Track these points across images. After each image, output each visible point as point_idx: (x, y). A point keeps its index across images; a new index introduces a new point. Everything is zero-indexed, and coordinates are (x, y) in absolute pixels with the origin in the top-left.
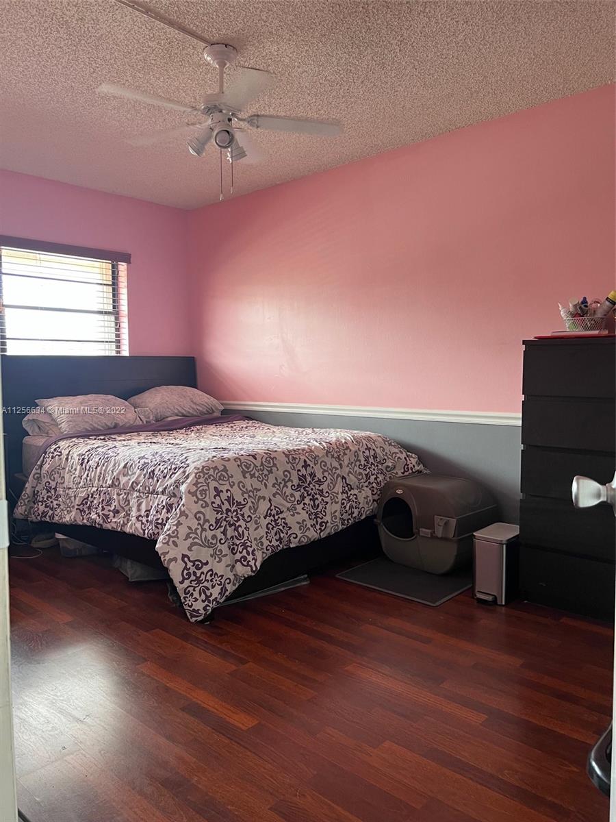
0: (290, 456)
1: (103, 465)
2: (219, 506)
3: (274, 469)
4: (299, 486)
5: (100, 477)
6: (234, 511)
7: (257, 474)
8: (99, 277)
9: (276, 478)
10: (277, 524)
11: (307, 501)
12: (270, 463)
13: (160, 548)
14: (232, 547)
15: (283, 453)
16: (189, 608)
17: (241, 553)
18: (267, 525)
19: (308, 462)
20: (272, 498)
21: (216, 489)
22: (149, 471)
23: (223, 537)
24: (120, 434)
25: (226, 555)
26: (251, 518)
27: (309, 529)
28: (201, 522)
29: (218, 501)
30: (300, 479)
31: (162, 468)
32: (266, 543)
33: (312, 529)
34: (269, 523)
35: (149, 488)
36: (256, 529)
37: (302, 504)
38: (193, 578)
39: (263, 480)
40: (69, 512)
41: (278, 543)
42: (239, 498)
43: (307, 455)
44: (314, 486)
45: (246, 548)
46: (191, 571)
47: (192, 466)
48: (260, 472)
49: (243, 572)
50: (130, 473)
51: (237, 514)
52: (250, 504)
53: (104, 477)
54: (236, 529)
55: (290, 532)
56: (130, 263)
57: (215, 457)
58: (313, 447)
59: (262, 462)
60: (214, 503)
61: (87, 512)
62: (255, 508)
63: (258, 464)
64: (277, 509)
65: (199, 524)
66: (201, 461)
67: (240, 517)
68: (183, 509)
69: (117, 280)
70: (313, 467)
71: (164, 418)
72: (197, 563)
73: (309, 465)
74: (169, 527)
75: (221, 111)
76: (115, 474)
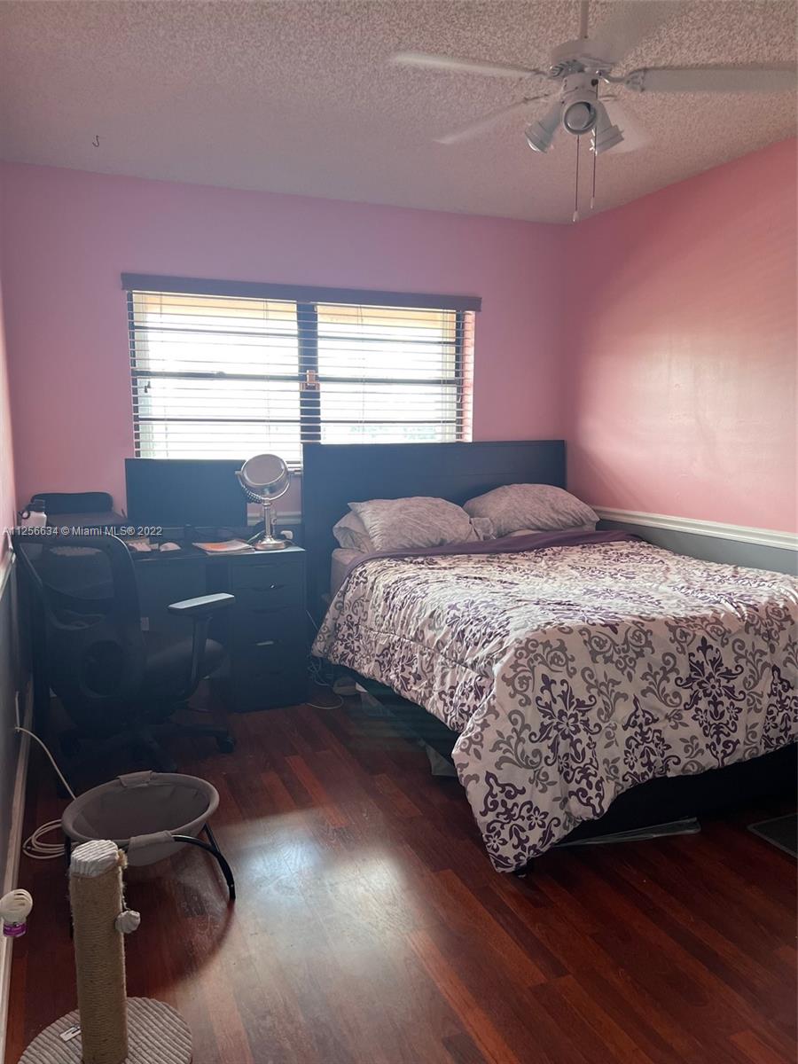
0: (678, 631)
1: (409, 606)
2: (548, 706)
3: (647, 650)
4: (690, 679)
5: (403, 622)
6: (572, 716)
7: (616, 657)
8: (439, 333)
9: (649, 665)
10: (644, 740)
11: (703, 704)
12: (640, 639)
13: (456, 755)
14: (565, 770)
15: (666, 623)
16: (493, 852)
17: (578, 782)
18: (628, 740)
19: (710, 641)
20: (640, 697)
21: (544, 677)
22: (459, 629)
23: (551, 755)
24: (444, 554)
25: (554, 783)
26: (600, 728)
27: (702, 751)
28: (518, 727)
29: (546, 697)
30: (692, 669)
31: (475, 629)
32: (623, 769)
33: (707, 752)
34: (631, 738)
35: (457, 655)
36: (607, 746)
37: (693, 709)
38: (501, 809)
39: (626, 666)
40: (369, 661)
41: (646, 769)
42: (581, 693)
43: (708, 629)
44: (719, 681)
45: (586, 776)
46: (498, 799)
47: (513, 635)
48: (622, 655)
49: (580, 813)
50: (437, 626)
51: (576, 720)
52: (600, 705)
53: (408, 625)
54: (573, 745)
55: (667, 753)
56: (480, 311)
57: (549, 623)
58: (722, 615)
59: (626, 638)
60: (541, 699)
61: (387, 668)
62: (608, 712)
63: (619, 639)
64: (647, 716)
65: (514, 730)
66: (528, 629)
67: (581, 727)
68: (492, 702)
69: (463, 335)
70: (717, 650)
71: (509, 532)
72: (508, 788)
73: (711, 647)
74: (472, 726)
75: (581, 70)
76: (420, 623)
